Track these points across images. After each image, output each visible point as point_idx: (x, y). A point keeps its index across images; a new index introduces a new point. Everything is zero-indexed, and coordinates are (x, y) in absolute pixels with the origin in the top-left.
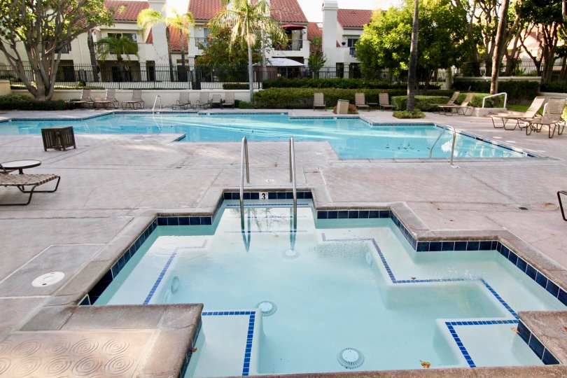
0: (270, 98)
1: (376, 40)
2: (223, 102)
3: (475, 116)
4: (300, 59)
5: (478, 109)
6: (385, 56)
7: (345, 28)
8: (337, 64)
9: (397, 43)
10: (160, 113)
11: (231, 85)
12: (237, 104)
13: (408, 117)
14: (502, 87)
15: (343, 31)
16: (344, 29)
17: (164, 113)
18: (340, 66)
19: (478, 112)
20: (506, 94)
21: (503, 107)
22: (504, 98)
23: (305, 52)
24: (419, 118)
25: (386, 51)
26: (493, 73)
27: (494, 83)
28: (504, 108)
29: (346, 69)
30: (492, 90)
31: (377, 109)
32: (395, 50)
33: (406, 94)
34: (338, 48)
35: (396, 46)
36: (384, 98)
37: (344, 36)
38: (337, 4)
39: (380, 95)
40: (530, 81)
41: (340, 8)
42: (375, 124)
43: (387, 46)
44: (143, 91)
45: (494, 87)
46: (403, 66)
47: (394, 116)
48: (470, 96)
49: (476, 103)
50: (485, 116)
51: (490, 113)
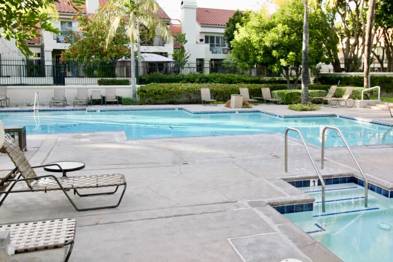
0: (155, 94)
1: (255, 38)
2: (104, 98)
3: (356, 107)
4: (165, 54)
5: (358, 101)
6: (264, 53)
7: (203, 25)
8: (197, 59)
9: (276, 42)
10: (40, 111)
11: (107, 80)
12: (120, 101)
13: (305, 110)
14: (374, 81)
15: (201, 28)
16: (202, 27)
17: (43, 111)
18: (200, 62)
19: (358, 104)
20: (379, 88)
21: (377, 99)
22: (377, 90)
23: (169, 48)
24: (314, 110)
25: (265, 48)
26: (365, 70)
27: (367, 78)
28: (379, 99)
29: (207, 65)
30: (365, 84)
31: (262, 103)
32: (274, 48)
33: (300, 88)
34: (198, 45)
35: (275, 44)
36: (266, 92)
37: (202, 33)
38: (196, 3)
39: (263, 90)
40: (388, 76)
41: (198, 7)
42: (285, 117)
43: (268, 44)
44: (8, 87)
45: (367, 81)
46: (283, 62)
47: (290, 109)
48: (349, 90)
49: (355, 96)
50: (364, 107)
51: (368, 104)
